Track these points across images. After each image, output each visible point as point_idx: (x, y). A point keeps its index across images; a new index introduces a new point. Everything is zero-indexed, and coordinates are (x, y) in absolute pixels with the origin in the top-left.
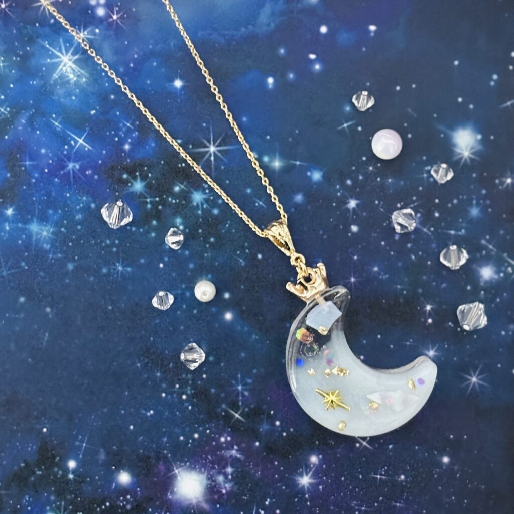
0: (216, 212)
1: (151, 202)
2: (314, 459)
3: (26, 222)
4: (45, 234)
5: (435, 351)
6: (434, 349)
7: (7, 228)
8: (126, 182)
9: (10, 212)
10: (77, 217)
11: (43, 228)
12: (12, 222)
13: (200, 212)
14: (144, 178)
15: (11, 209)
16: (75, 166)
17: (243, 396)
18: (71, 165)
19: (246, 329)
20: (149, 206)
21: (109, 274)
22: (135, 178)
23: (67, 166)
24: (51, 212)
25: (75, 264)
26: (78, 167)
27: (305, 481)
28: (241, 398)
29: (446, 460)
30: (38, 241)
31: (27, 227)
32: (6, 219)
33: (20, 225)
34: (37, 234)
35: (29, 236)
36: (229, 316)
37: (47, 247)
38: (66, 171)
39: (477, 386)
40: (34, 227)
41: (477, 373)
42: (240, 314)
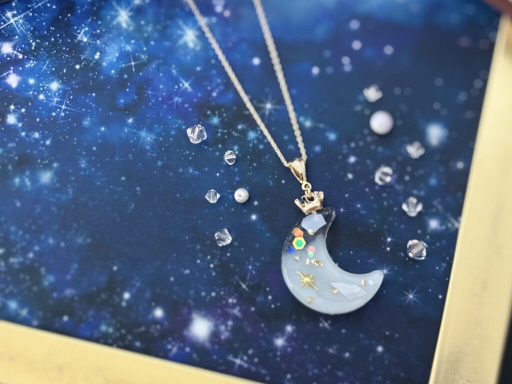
0: (261, 147)
1: (221, 132)
2: (289, 328)
3: (139, 129)
4: (149, 139)
5: (388, 271)
6: (387, 269)
7: (126, 131)
8: (209, 116)
9: (130, 121)
10: (172, 133)
11: (148, 135)
12: (131, 127)
13: (251, 145)
14: (220, 116)
15: (132, 119)
16: (178, 100)
17: (251, 273)
18: (176, 99)
19: (264, 228)
20: (219, 135)
21: (183, 173)
22: (214, 115)
23: (173, 99)
24: (156, 126)
25: (163, 162)
26: (180, 100)
27: (280, 342)
28: (249, 274)
29: (380, 349)
30: (143, 142)
31: (139, 132)
32: (127, 125)
33: (135, 130)
34: (144, 138)
35: (139, 139)
36: (254, 217)
37: (148, 148)
38: (172, 102)
39: (412, 300)
40: (143, 134)
41: (414, 292)
42: (262, 218)
